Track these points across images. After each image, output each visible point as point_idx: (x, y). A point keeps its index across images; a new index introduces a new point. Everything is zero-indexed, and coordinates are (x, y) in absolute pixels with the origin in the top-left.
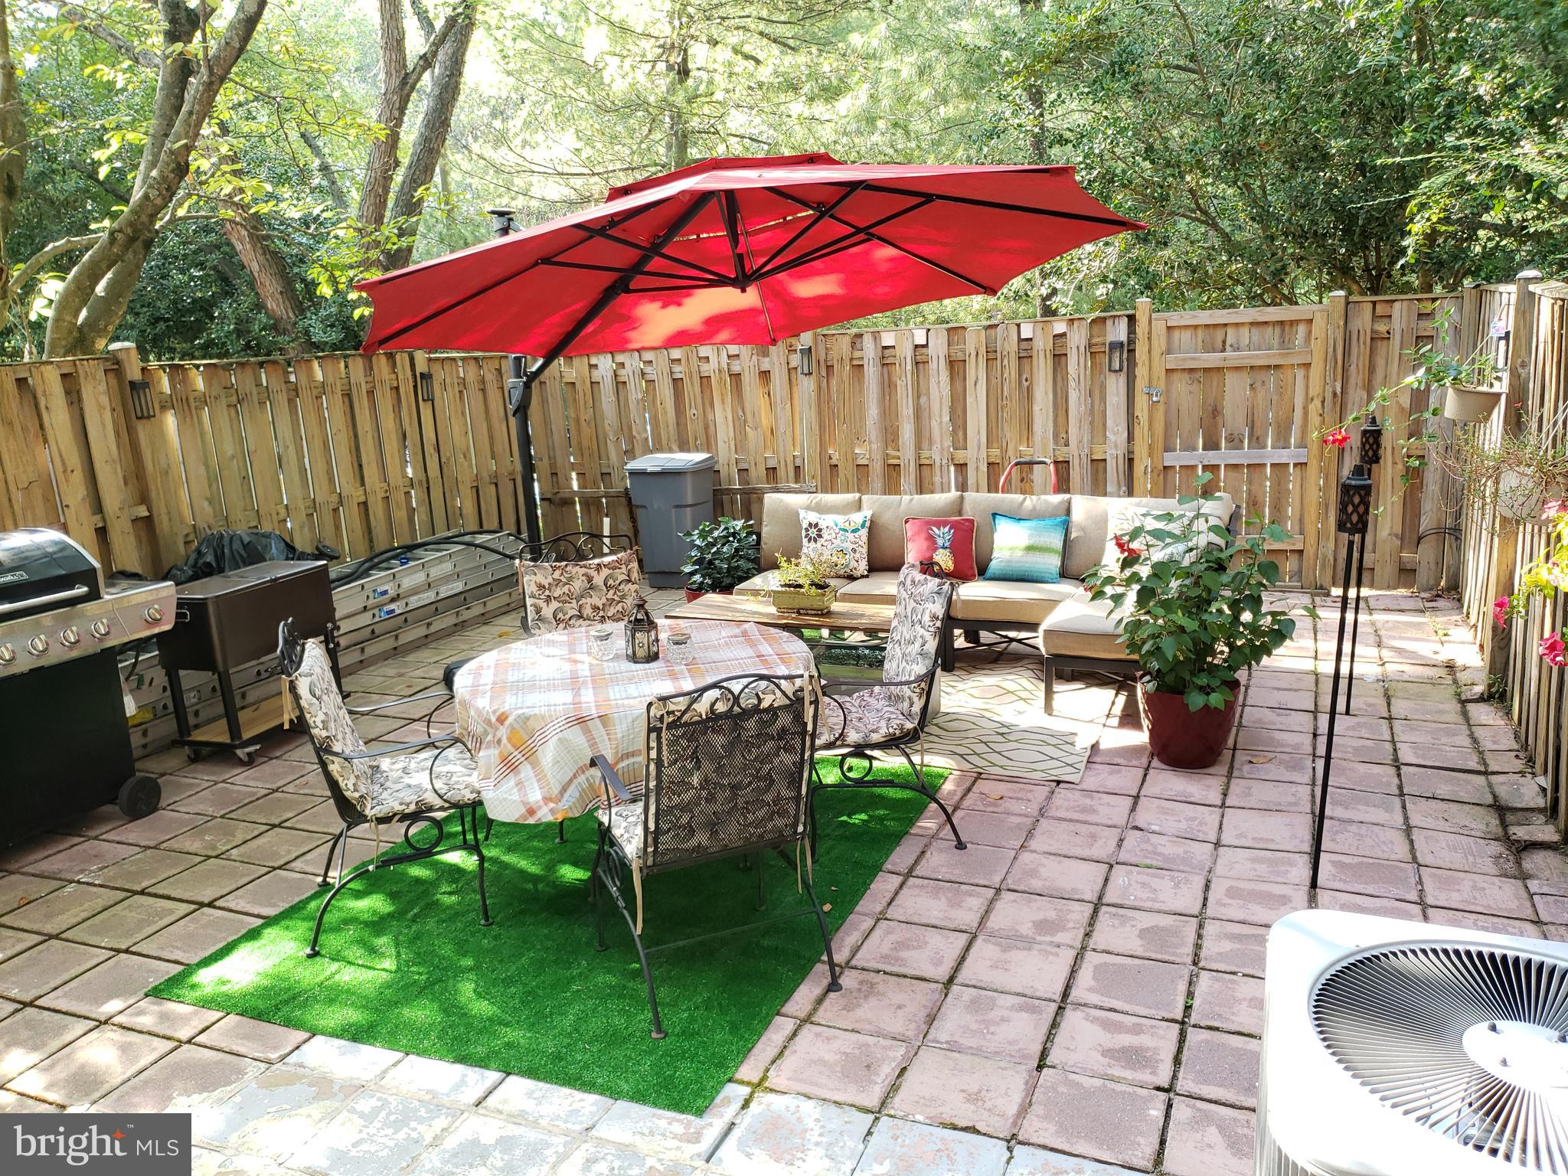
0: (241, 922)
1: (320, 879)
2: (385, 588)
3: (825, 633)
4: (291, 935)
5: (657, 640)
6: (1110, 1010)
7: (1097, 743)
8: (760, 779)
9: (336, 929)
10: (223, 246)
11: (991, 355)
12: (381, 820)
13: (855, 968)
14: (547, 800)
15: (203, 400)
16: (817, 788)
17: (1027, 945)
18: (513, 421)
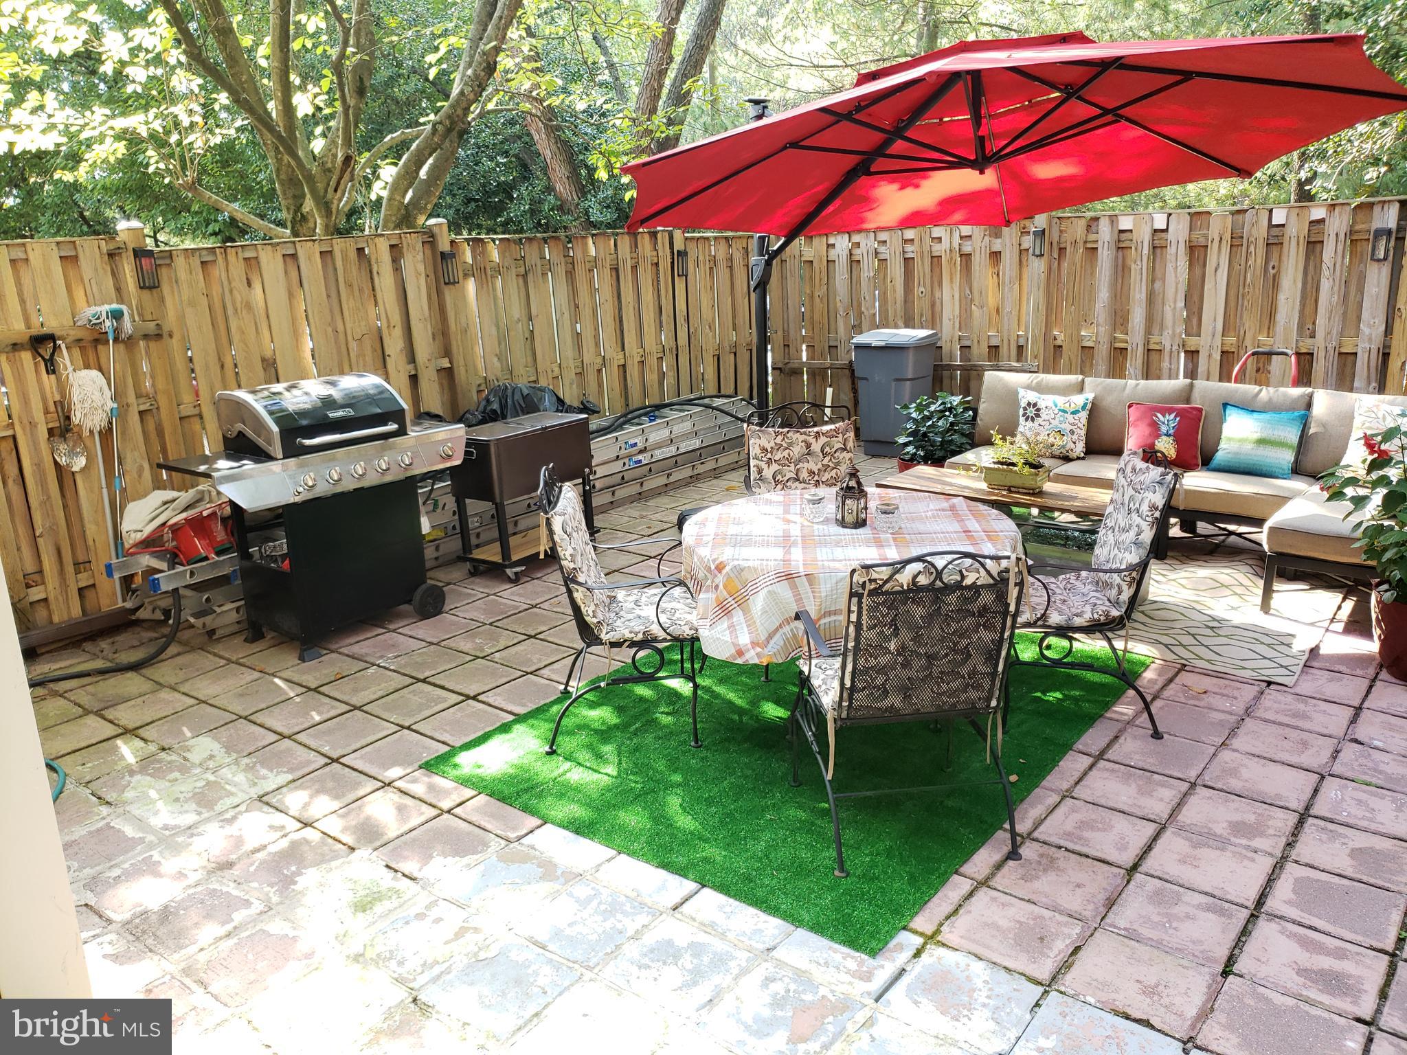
0: (497, 716)
1: (562, 687)
2: (636, 441)
3: (1035, 511)
4: (535, 733)
5: (866, 508)
6: (1310, 928)
7: (1317, 647)
8: (956, 652)
9: (571, 733)
10: (525, 138)
11: (1237, 241)
12: (614, 645)
13: (1037, 840)
14: (754, 644)
15: (498, 270)
16: (1014, 662)
17: (1220, 844)
18: (753, 295)
